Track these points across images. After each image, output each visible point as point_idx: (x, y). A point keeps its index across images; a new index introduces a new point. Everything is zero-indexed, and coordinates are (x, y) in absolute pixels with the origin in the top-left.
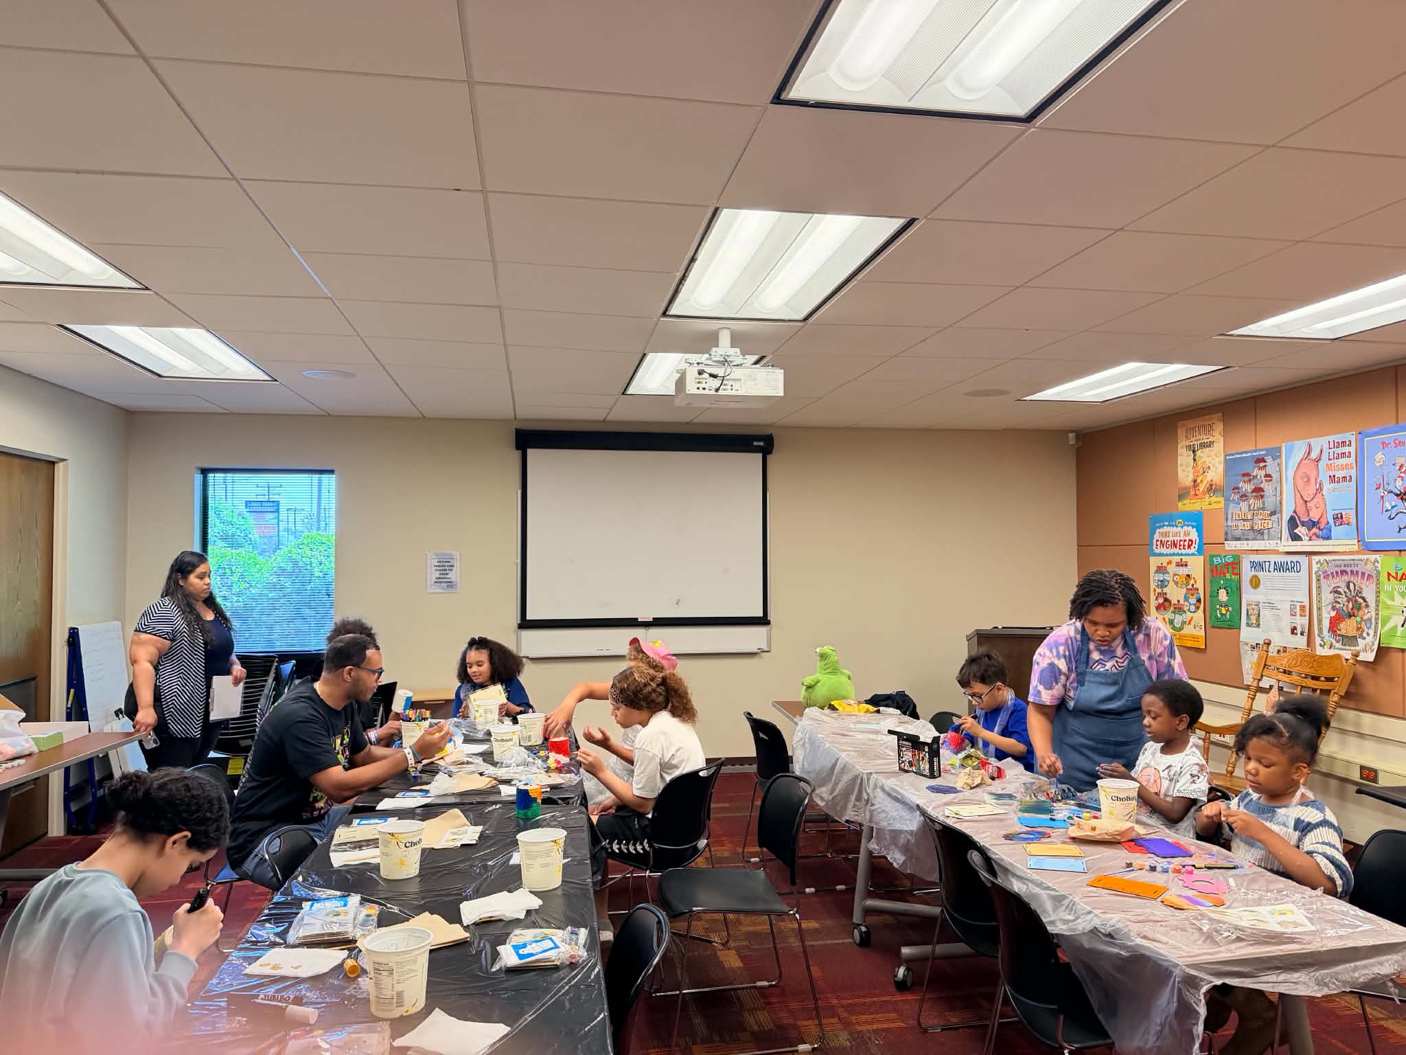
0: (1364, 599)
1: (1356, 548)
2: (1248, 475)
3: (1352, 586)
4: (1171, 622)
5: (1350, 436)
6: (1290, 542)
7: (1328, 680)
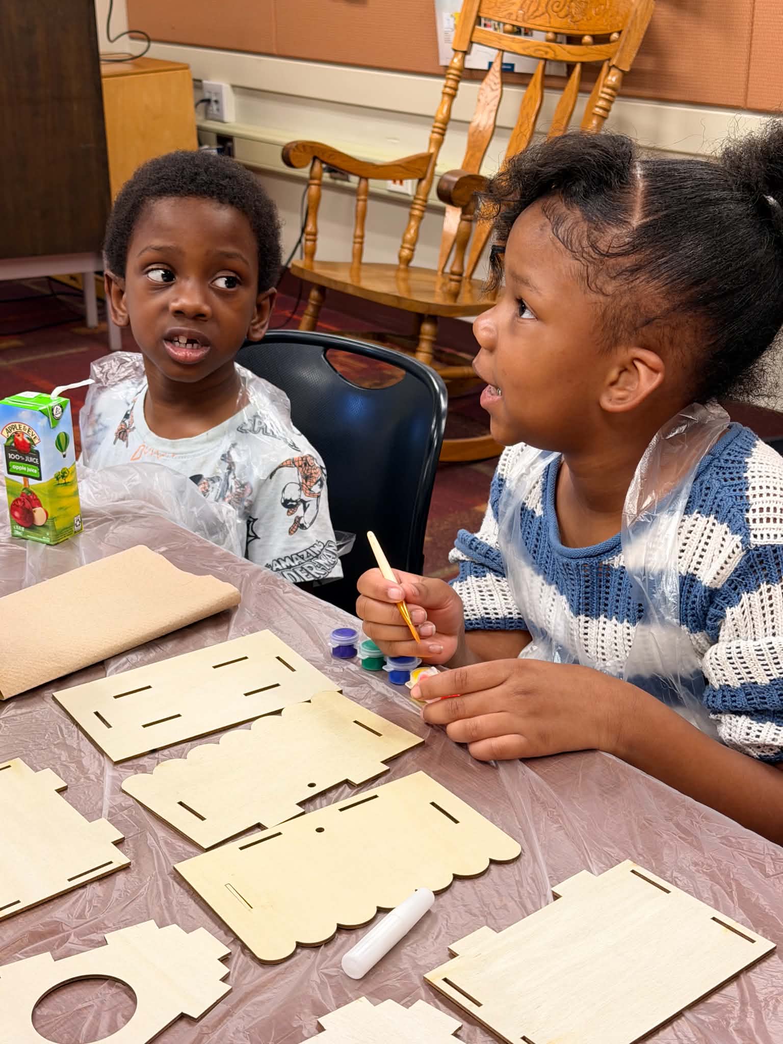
7: (601, 39)
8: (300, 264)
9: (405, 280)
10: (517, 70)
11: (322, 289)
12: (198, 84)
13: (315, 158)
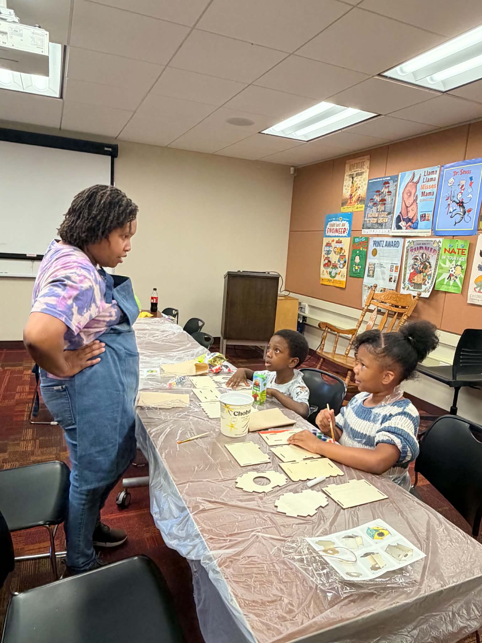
0: (429, 263)
1: (430, 234)
2: (379, 191)
3: (424, 256)
4: (330, 273)
5: (437, 169)
6: (396, 230)
7: (403, 307)
8: (319, 352)
9: (346, 359)
10: (382, 311)
11: (324, 359)
12: (300, 303)
13: (326, 327)
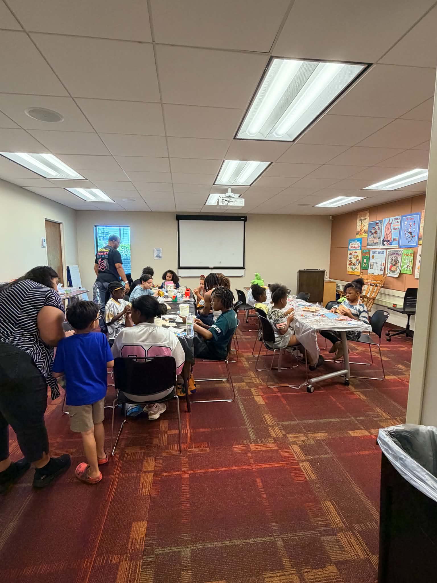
0: (398, 260)
1: (398, 247)
2: (374, 228)
3: (396, 257)
4: (352, 268)
5: (400, 217)
6: (383, 246)
